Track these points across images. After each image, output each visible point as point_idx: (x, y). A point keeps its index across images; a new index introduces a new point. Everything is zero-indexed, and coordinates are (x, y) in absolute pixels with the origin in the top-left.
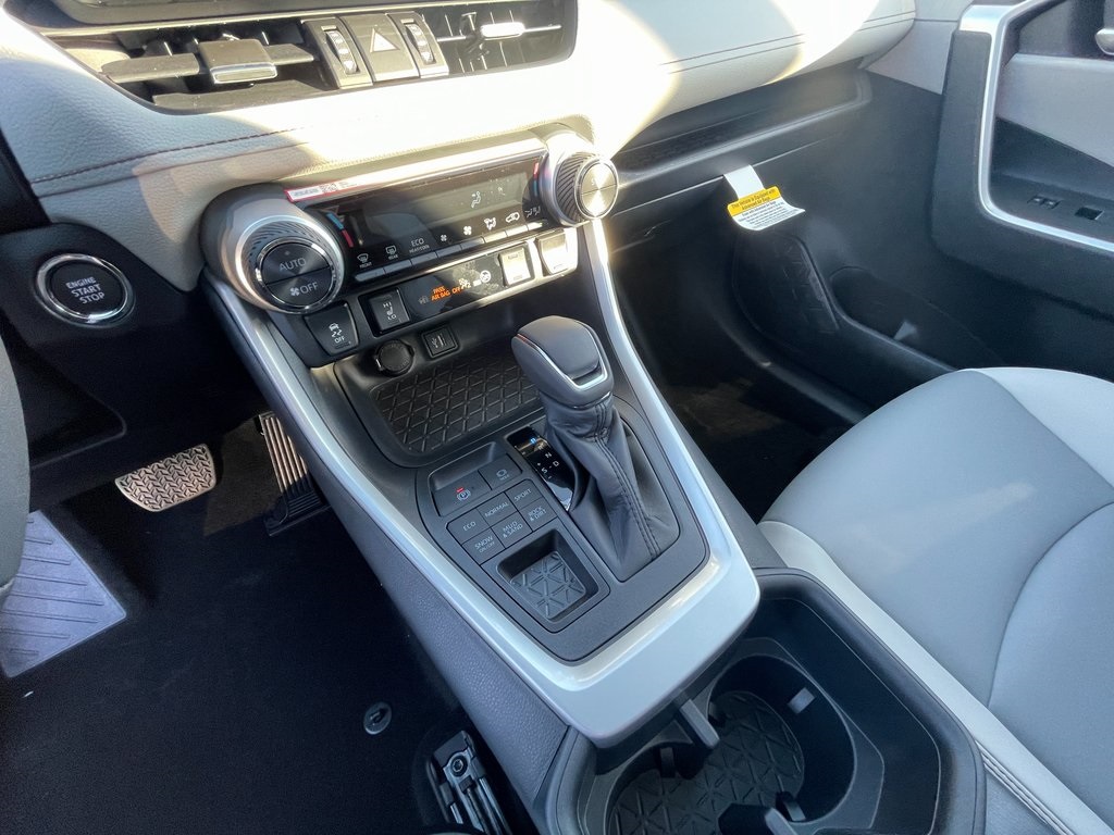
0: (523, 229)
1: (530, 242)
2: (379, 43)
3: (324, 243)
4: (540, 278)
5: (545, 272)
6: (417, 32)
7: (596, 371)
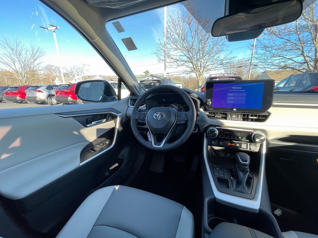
0: (245, 140)
1: (249, 144)
2: (234, 116)
3: (217, 132)
4: (248, 149)
5: (250, 149)
6: (239, 116)
7: (247, 162)
